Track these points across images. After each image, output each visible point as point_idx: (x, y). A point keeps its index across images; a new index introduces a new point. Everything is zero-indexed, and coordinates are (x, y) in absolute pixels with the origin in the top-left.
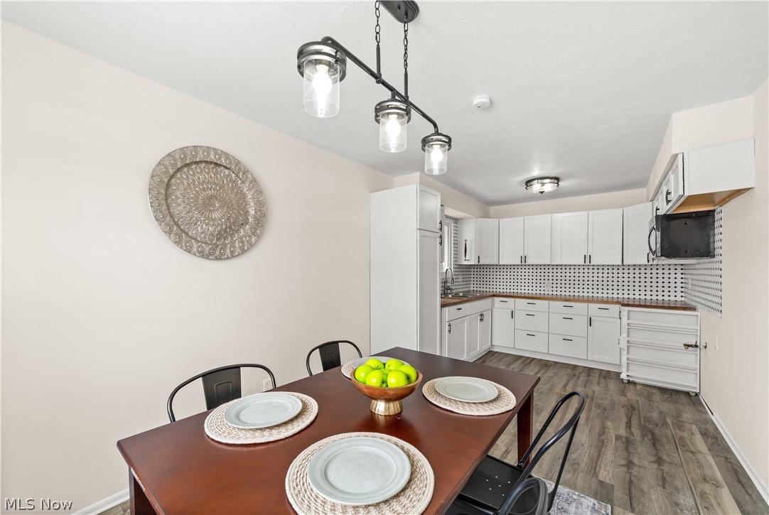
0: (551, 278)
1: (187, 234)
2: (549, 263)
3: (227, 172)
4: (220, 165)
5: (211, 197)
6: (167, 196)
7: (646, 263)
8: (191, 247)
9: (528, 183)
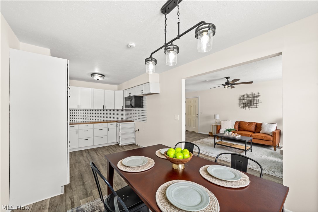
0: (88, 114)
2: (91, 108)
7: (122, 109)
9: (93, 75)
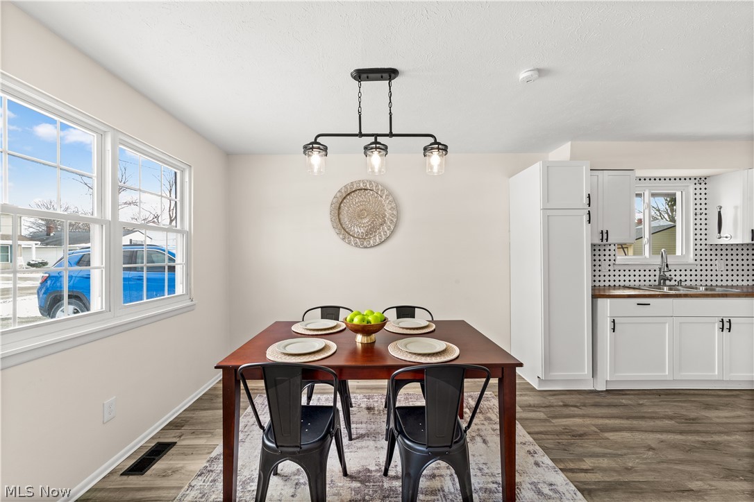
1: (349, 234)
3: (371, 192)
4: (367, 190)
5: (361, 211)
6: (339, 215)
8: (350, 241)
